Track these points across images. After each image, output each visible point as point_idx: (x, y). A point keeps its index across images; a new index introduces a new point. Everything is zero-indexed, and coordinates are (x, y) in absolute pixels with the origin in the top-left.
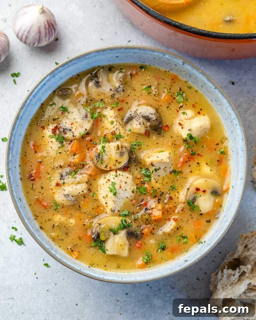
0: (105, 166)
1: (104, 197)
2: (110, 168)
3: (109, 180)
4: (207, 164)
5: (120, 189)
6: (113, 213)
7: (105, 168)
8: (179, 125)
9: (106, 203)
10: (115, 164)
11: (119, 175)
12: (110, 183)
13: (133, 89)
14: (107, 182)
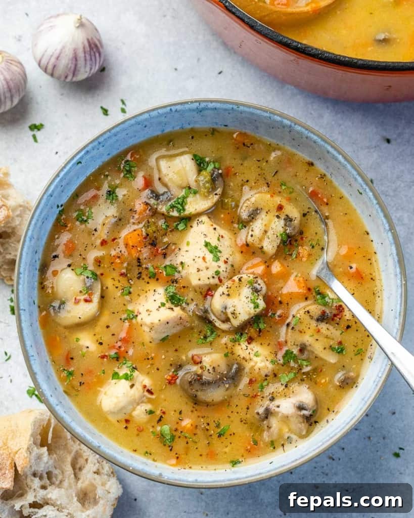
1: (222, 237)
2: (234, 281)
3: (226, 262)
4: (88, 347)
5: (204, 255)
6: (198, 220)
7: (241, 278)
8: (152, 391)
9: (215, 229)
10: (229, 289)
11: (213, 277)
12: (222, 259)
13: (244, 421)
14: (227, 259)
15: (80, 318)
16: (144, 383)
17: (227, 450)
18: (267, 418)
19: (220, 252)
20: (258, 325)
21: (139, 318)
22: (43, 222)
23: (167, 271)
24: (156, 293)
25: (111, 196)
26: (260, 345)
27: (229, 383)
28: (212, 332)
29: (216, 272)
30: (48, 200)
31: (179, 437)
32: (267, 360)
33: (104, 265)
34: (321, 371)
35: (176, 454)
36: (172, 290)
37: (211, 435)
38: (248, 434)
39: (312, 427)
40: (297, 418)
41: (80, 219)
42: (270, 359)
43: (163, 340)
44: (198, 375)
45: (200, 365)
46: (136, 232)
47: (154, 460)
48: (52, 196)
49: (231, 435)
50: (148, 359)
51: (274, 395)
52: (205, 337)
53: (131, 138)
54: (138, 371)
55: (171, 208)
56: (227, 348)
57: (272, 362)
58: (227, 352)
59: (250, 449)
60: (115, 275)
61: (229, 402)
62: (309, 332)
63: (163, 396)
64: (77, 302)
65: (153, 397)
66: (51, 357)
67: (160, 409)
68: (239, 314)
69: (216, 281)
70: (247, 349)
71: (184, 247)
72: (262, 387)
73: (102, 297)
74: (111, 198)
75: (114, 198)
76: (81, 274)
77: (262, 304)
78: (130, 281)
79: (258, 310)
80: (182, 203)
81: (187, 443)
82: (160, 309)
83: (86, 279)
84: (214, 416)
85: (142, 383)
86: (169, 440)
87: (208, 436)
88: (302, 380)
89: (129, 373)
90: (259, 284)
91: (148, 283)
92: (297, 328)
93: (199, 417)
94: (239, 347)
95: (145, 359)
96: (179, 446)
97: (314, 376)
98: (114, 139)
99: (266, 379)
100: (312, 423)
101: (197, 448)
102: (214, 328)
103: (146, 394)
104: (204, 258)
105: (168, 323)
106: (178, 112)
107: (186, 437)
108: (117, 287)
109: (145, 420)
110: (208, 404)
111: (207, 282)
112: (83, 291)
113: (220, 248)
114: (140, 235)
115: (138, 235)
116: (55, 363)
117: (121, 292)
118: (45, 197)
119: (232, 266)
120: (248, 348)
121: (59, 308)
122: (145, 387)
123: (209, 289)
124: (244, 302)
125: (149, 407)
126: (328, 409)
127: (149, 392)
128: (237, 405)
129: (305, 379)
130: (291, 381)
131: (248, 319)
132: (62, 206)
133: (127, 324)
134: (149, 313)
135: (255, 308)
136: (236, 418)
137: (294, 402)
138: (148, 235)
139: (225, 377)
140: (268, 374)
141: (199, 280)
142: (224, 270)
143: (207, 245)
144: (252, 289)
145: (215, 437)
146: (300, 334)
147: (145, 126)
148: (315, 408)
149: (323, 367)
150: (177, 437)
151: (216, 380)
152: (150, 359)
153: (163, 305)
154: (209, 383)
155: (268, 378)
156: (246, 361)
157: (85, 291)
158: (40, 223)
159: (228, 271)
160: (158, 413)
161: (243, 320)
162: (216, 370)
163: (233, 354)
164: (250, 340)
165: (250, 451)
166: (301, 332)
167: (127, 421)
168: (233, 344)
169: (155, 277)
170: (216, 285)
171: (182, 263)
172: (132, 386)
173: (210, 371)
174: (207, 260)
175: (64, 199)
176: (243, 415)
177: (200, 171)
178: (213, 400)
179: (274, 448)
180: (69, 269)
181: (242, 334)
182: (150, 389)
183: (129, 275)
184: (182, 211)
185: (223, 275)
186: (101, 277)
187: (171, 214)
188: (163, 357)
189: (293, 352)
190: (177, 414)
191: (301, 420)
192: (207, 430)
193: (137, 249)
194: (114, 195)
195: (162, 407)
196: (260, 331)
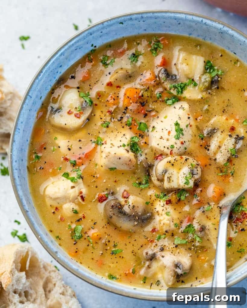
0: (187, 160)
1: (191, 126)
2: (182, 158)
3: (182, 143)
4: (59, 147)
5: (170, 130)
6: (182, 106)
7: (188, 159)
8: (84, 198)
9: (189, 118)
10: (175, 161)
11: (168, 148)
12: (181, 140)
13: (134, 253)
14: (185, 142)
15: (66, 124)
16: (82, 190)
17: (112, 265)
18: (151, 260)
19: (183, 134)
20: (180, 196)
21: (103, 146)
22: (76, 49)
23: (140, 127)
24: (124, 137)
25: (134, 58)
26: (174, 210)
27: (138, 222)
28: (146, 183)
29: (172, 146)
30: (87, 36)
31: (85, 239)
32: (173, 222)
33: (102, 99)
34: (206, 250)
35: (77, 249)
36: (136, 140)
37: (107, 250)
38: (133, 264)
39: (178, 283)
40: (171, 271)
41: (104, 62)
42: (175, 222)
43: (111, 169)
44: (120, 205)
45: (125, 199)
46: (136, 90)
47: (60, 245)
48: (91, 34)
49: (120, 257)
50: (94, 177)
51: (165, 248)
52: (140, 184)
53: (166, 27)
54: (83, 180)
55: (174, 87)
56: (150, 199)
57: (175, 224)
58: (149, 201)
59: (128, 274)
60: (105, 110)
61: (131, 235)
62: (213, 221)
63: (89, 206)
64: (69, 113)
65: (83, 203)
66: (32, 140)
67: (83, 213)
68: (173, 181)
69: (168, 152)
70: (163, 206)
71: (162, 118)
72: (159, 238)
73: (88, 119)
74: (133, 60)
75: (135, 60)
76: (82, 97)
77: (191, 184)
78: (112, 119)
79: (186, 186)
80: (183, 88)
81: (88, 245)
82: (120, 148)
83: (84, 102)
84: (116, 238)
85: (80, 189)
86: (77, 237)
87: (105, 249)
88: (190, 249)
89: (76, 177)
90: (197, 170)
91: (123, 127)
92: (207, 213)
93: (105, 233)
94: (158, 203)
95: (92, 175)
96: (82, 245)
97: (199, 252)
98: (154, 20)
99: (165, 234)
100: (179, 281)
101: (92, 253)
102: (149, 181)
103: (79, 198)
104: (169, 132)
105: (120, 158)
106: (206, 25)
107: (89, 241)
108: (101, 119)
109: (69, 215)
110: (116, 228)
111: (162, 149)
112: (77, 108)
113: (184, 132)
114: (138, 93)
115: (137, 92)
116: (32, 145)
117: (102, 123)
118: (87, 32)
119: (186, 149)
120: (165, 206)
121: (56, 111)
122: (81, 193)
123: (161, 155)
124: (181, 175)
125: (76, 208)
126: (197, 278)
127: (82, 198)
128: (135, 240)
129: (192, 249)
130: (182, 245)
131: (176, 188)
132: (95, 47)
133: (94, 145)
134: (111, 146)
135: (185, 183)
136: (130, 248)
137: (175, 260)
138: (142, 96)
139: (138, 217)
140: (169, 232)
141: (158, 145)
142: (178, 148)
143: (177, 124)
144: (191, 170)
145: (109, 252)
146: (207, 219)
147: (179, 24)
148: (187, 272)
149: (209, 249)
150: (83, 238)
151: (131, 215)
152: (95, 177)
153: (124, 145)
154: (124, 214)
155: (167, 234)
156: (158, 215)
157: (79, 109)
158: (73, 48)
159: (180, 150)
160: (81, 215)
161: (172, 187)
162: (134, 208)
163: (152, 205)
164: (169, 202)
165: (127, 275)
166: (208, 218)
167: (57, 209)
168: (156, 198)
169: (130, 126)
170: (167, 154)
171: (154, 127)
172: (73, 187)
173: (130, 207)
174: (171, 135)
175: (99, 43)
176: (136, 249)
177: (205, 72)
178: (121, 227)
179: (145, 282)
180: (76, 90)
181: (165, 195)
182: (84, 196)
183: (113, 114)
184: (180, 93)
185: (175, 150)
186: (95, 106)
187: (172, 91)
188: (105, 181)
189: (194, 227)
190: (92, 223)
191: (173, 274)
192: (106, 245)
193: (130, 101)
194: (136, 58)
195: (85, 213)
196: (179, 200)
